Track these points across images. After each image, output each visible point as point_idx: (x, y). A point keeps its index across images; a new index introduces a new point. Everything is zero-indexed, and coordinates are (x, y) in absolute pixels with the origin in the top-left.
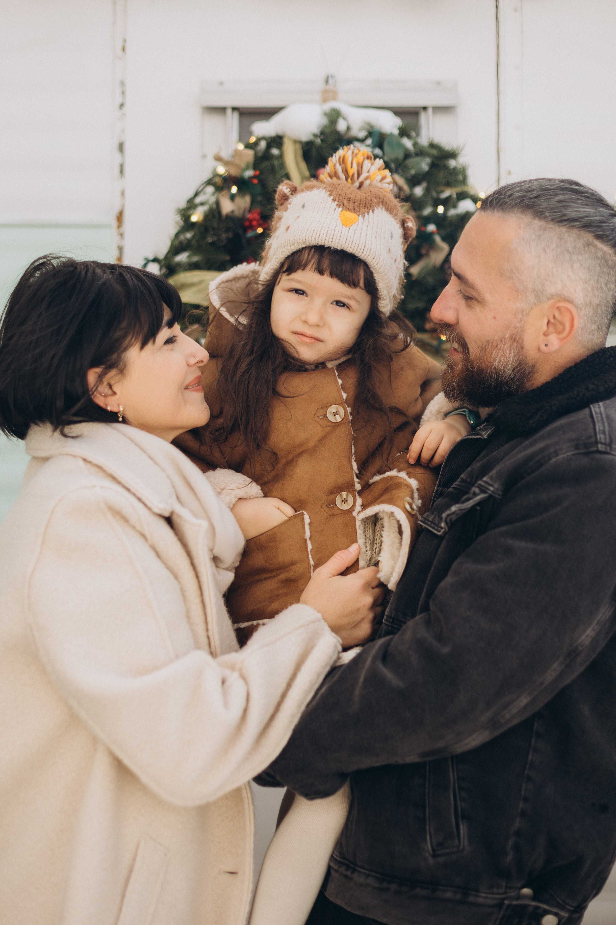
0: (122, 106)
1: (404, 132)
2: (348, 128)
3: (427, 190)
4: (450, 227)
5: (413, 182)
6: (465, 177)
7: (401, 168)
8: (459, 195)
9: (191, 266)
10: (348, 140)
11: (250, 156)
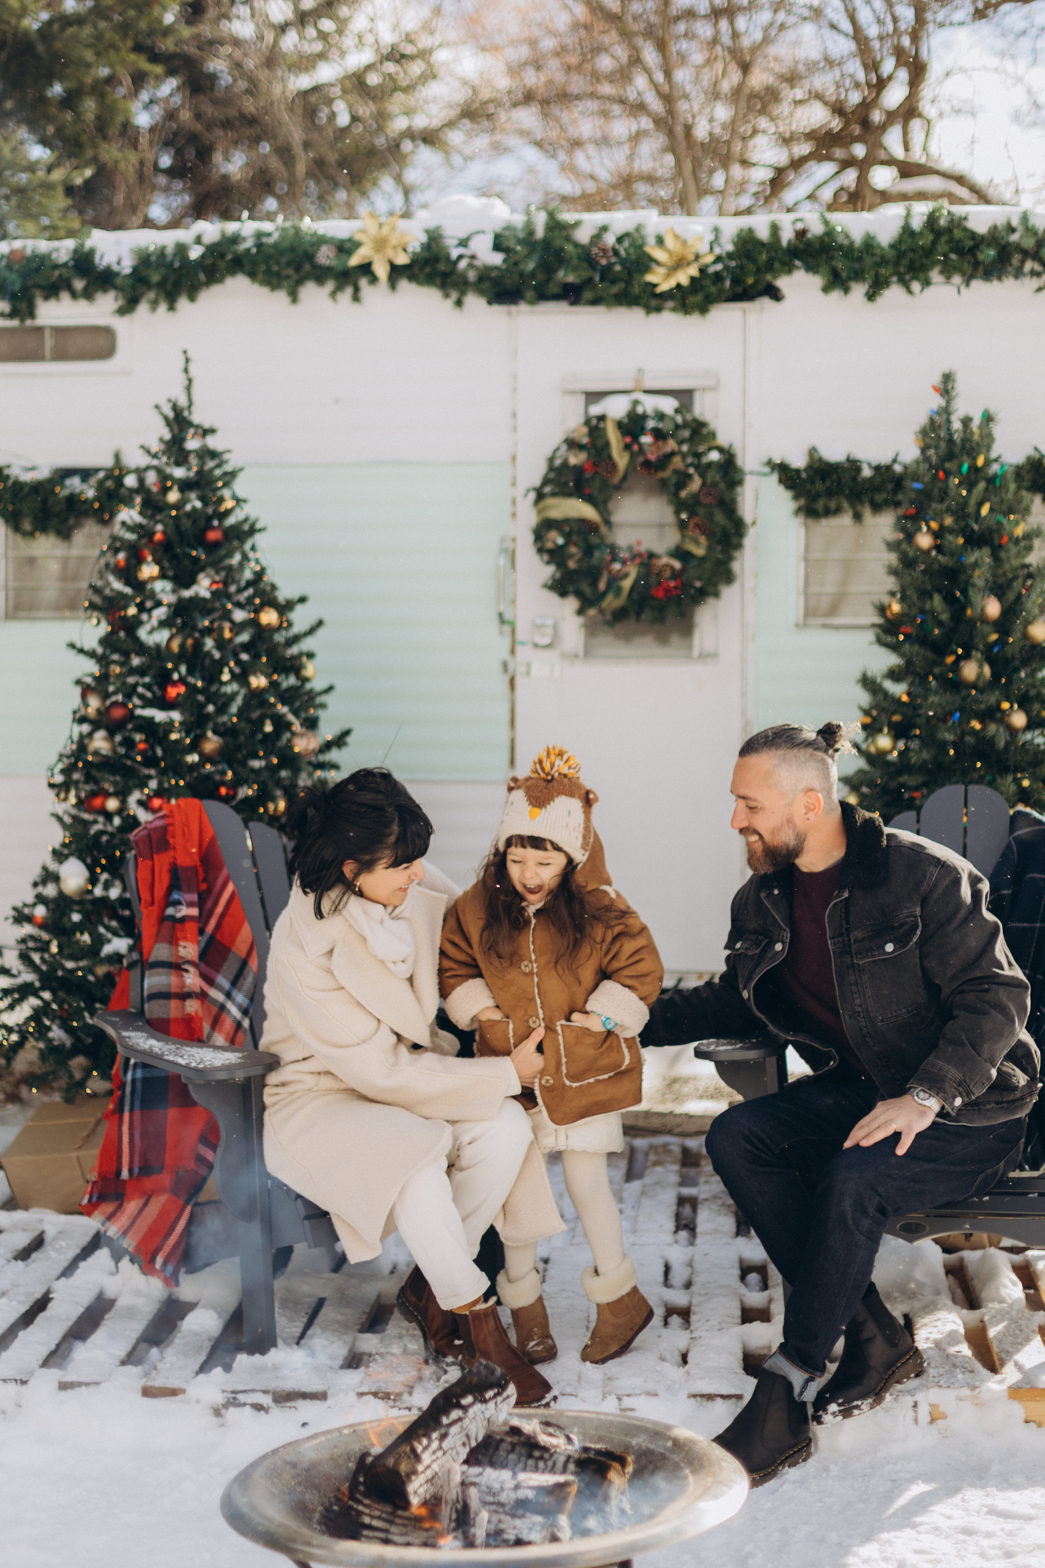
0: (515, 389)
1: (677, 411)
2: (644, 411)
3: (690, 450)
4: (704, 469)
5: (681, 442)
6: (713, 435)
7: (673, 436)
8: (710, 449)
9: (554, 494)
10: (644, 417)
11: (585, 430)
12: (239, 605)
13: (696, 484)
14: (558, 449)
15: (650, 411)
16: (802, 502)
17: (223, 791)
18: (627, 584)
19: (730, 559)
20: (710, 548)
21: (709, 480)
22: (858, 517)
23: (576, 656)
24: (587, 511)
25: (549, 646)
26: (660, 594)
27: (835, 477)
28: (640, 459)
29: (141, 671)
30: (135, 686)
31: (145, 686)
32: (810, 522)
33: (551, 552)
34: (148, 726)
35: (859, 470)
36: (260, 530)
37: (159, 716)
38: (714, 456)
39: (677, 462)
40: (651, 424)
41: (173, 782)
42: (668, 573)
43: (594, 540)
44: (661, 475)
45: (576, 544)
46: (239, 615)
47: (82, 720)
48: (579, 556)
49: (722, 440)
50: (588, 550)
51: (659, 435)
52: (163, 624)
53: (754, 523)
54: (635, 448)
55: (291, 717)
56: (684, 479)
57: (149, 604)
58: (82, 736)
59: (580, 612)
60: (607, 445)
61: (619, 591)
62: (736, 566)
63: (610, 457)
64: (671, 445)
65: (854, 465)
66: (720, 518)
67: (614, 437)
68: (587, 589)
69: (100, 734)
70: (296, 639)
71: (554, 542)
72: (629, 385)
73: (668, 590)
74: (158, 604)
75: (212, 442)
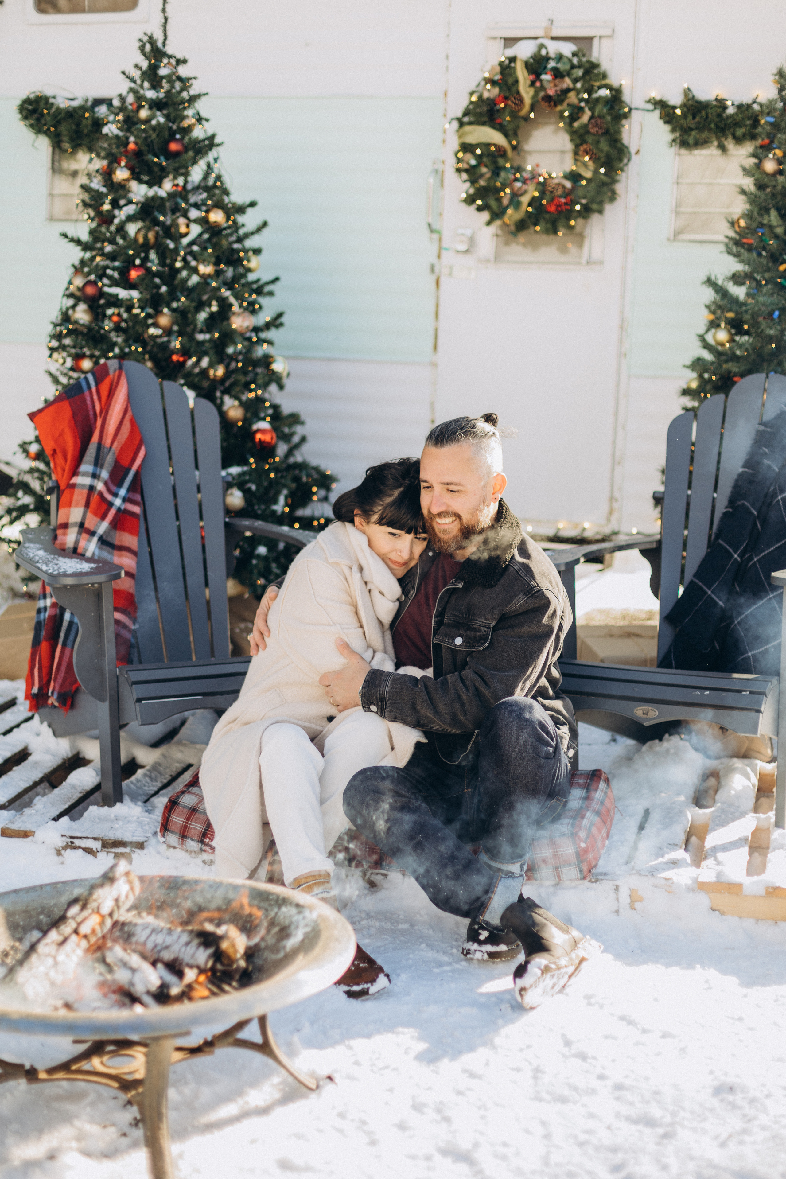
0: (448, 36)
1: (574, 54)
2: (547, 53)
3: (583, 86)
4: (593, 103)
5: (575, 81)
6: (604, 76)
7: (569, 74)
8: (600, 88)
9: (470, 123)
10: (547, 59)
11: (498, 69)
12: (196, 206)
13: (585, 118)
14: (479, 85)
15: (552, 55)
16: (677, 134)
17: (175, 358)
18: (525, 200)
19: (615, 181)
20: (596, 172)
21: (596, 113)
22: (722, 148)
23: (488, 261)
24: (496, 138)
25: (467, 251)
26: (552, 208)
27: (704, 113)
28: (542, 94)
29: (112, 257)
30: (106, 267)
31: (114, 269)
32: (683, 151)
33: (466, 171)
34: (115, 301)
35: (725, 108)
36: (218, 145)
37: (122, 293)
38: (605, 93)
39: (572, 97)
40: (552, 64)
41: (133, 348)
42: (560, 192)
43: (501, 161)
44: (559, 108)
45: (486, 166)
46: (194, 214)
47: (71, 295)
48: (488, 175)
49: (614, 80)
50: (497, 171)
51: (558, 74)
52: (130, 218)
53: (637, 152)
54: (538, 84)
55: (232, 300)
56: (576, 112)
57: (122, 202)
58: (68, 309)
59: (489, 223)
60: (517, 81)
61: (517, 205)
62: (619, 188)
63: (518, 93)
64: (567, 82)
65: (721, 104)
66: (604, 146)
67: (522, 75)
68: (493, 204)
69: (82, 307)
70: (247, 236)
71: (468, 163)
72: (540, 33)
73: (559, 206)
74: (130, 202)
75: (183, 71)
